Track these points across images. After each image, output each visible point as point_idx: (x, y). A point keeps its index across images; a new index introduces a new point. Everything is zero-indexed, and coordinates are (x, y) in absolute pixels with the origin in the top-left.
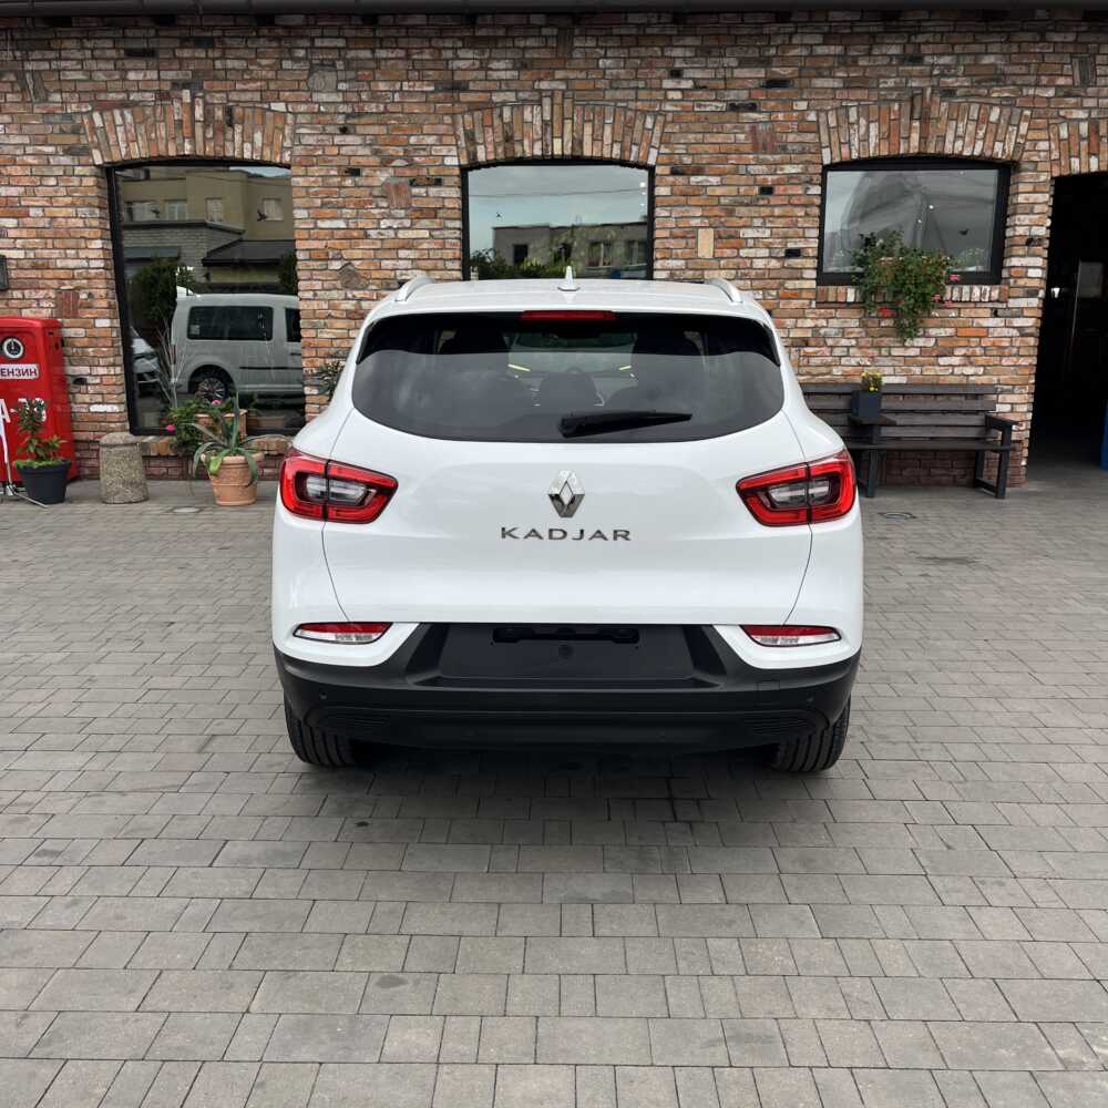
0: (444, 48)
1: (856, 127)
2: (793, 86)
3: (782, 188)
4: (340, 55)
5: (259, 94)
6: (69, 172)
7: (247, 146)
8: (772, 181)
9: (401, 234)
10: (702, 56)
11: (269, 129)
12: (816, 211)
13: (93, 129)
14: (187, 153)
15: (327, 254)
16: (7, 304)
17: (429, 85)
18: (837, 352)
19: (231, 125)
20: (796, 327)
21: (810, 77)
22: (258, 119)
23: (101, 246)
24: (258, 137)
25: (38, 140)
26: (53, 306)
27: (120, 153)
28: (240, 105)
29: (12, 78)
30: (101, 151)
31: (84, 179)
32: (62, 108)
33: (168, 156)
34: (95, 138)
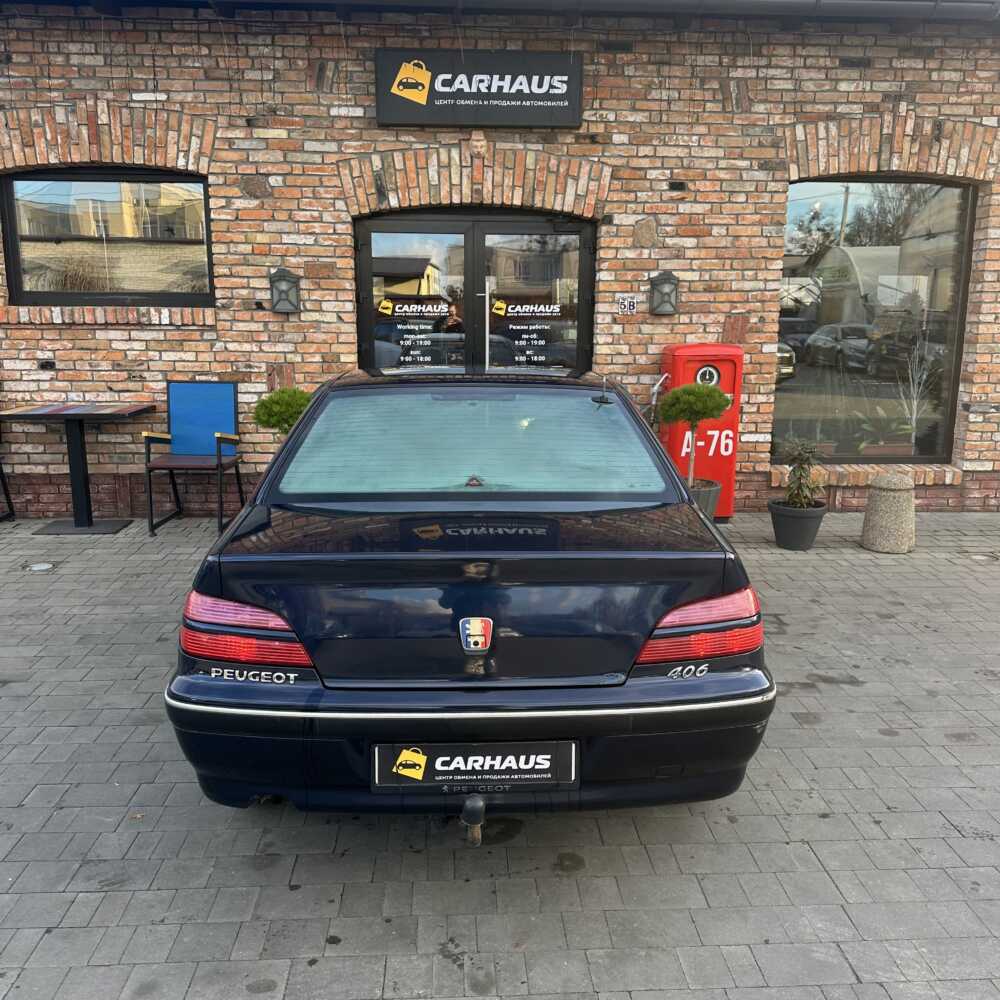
5: (972, 108)
6: (761, 187)
7: (952, 162)
11: (977, 146)
13: (794, 139)
14: (894, 169)
16: (672, 330)
19: (938, 140)
22: (968, 135)
23: (781, 267)
24: (964, 152)
25: (735, 154)
26: (720, 330)
27: (818, 169)
28: (952, 119)
29: (716, 85)
30: (798, 166)
31: (776, 196)
32: (764, 120)
33: (868, 173)
34: (795, 152)
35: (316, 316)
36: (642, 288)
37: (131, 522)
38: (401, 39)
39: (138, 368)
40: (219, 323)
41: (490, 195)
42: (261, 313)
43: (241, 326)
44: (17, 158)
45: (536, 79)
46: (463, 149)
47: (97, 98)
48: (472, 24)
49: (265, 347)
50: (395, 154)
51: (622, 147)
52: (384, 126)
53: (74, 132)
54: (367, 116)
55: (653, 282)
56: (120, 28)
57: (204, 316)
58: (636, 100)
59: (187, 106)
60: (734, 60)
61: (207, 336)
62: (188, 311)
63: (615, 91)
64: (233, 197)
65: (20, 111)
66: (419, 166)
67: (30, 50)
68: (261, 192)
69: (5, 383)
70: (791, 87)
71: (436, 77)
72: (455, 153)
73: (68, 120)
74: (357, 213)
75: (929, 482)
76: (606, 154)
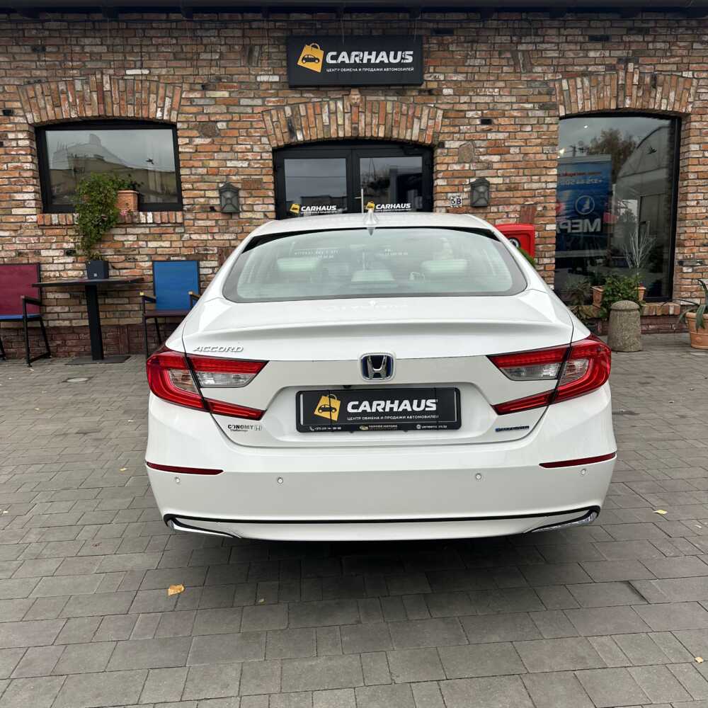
5: (676, 66)
6: (541, 121)
7: (664, 101)
11: (679, 91)
13: (562, 91)
14: (627, 106)
16: (486, 216)
19: (655, 87)
22: (674, 84)
23: (556, 173)
24: (672, 95)
25: (522, 99)
27: (578, 108)
28: (663, 73)
29: (509, 55)
30: (565, 106)
31: (551, 126)
32: (541, 77)
33: (610, 109)
34: (562, 97)
35: (249, 215)
36: (465, 190)
37: (128, 357)
38: (303, 30)
39: (132, 253)
40: (186, 221)
41: (363, 131)
42: (213, 214)
43: (201, 223)
44: (50, 114)
45: (392, 54)
46: (345, 101)
47: (102, 74)
48: (349, 19)
49: (217, 237)
50: (300, 106)
51: (449, 97)
52: (293, 87)
53: (87, 97)
54: (281, 81)
55: (473, 186)
56: (116, 28)
57: (176, 216)
58: (457, 66)
59: (162, 77)
60: (520, 39)
61: (178, 230)
62: (165, 214)
63: (444, 61)
64: (194, 137)
65: (51, 84)
66: (316, 113)
67: (57, 43)
68: (212, 133)
69: (42, 265)
70: (556, 55)
71: (327, 53)
72: (340, 104)
73: (83, 88)
74: (276, 145)
75: (659, 314)
76: (439, 102)
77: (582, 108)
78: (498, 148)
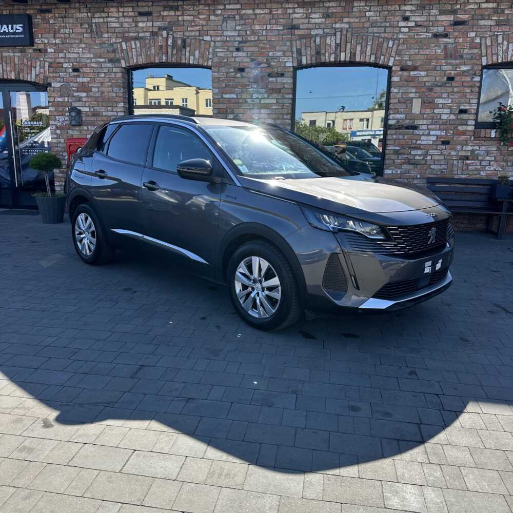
0: (289, 8)
1: (501, 45)
2: (468, 25)
3: (459, 77)
4: (238, 13)
5: (198, 32)
6: (111, 71)
7: (192, 57)
8: (454, 73)
9: (262, 102)
10: (420, 10)
11: (202, 50)
12: (477, 89)
13: (122, 50)
14: (163, 61)
15: (227, 111)
16: (80, 132)
17: (280, 27)
18: (484, 163)
19: (184, 47)
20: (462, 150)
21: (478, 20)
22: (197, 44)
23: (122, 106)
24: (197, 53)
25: (97, 56)
27: (134, 62)
28: (191, 38)
29: (86, 26)
30: (125, 61)
31: (117, 74)
32: (108, 41)
33: (155, 63)
34: (123, 55)
51: (52, 54)
55: (70, 111)
58: (55, 33)
60: (94, 15)
63: (47, 30)
76: (46, 57)
77: (137, 61)
78: (84, 88)
